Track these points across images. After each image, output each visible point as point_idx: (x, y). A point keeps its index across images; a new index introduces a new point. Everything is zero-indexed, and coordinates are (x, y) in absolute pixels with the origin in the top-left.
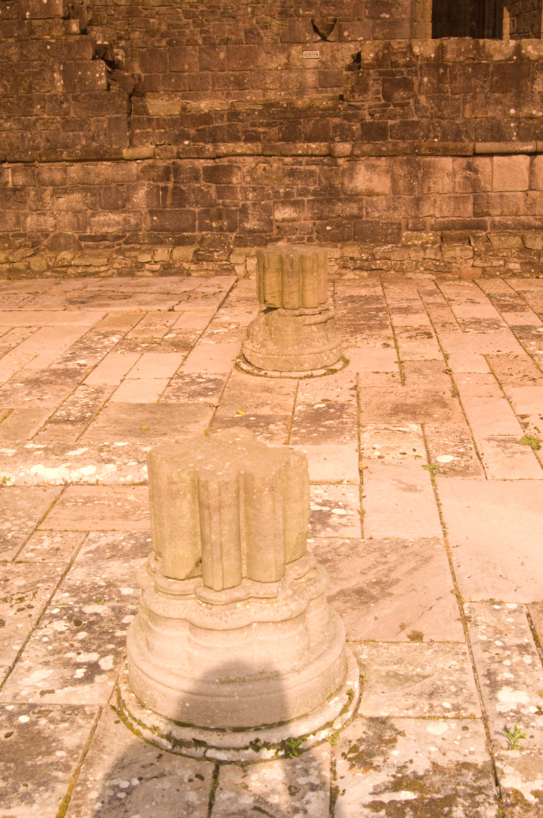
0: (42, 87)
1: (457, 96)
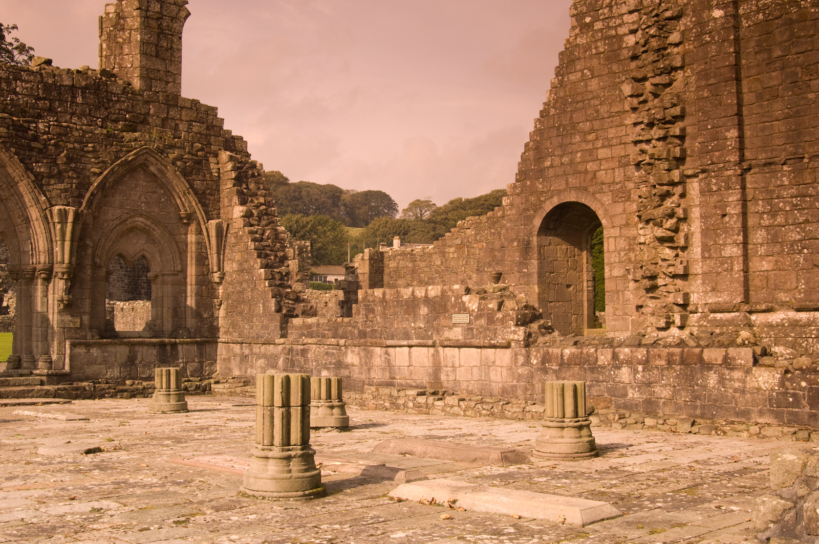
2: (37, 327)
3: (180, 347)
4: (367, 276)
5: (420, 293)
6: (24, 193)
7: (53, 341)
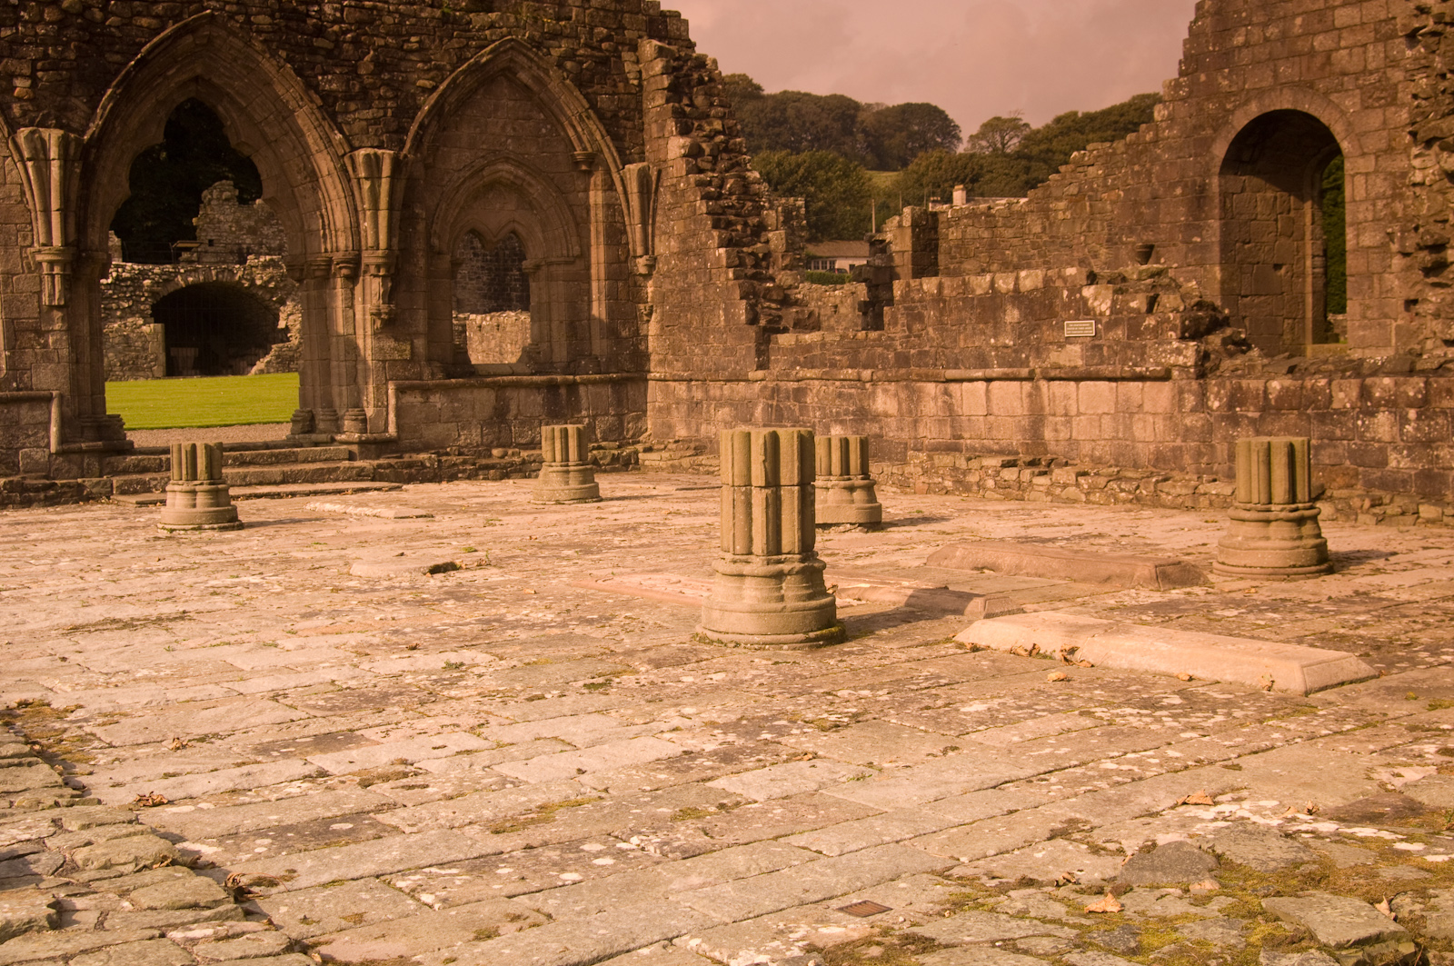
2: (338, 360)
3: (582, 390)
4: (908, 256)
5: (1005, 283)
6: (305, 129)
7: (366, 383)
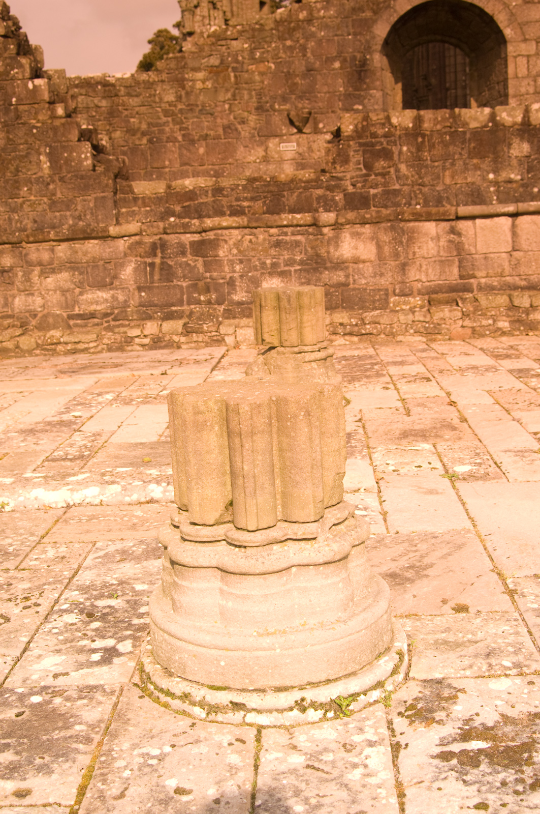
0: (29, 170)
1: (436, 164)
